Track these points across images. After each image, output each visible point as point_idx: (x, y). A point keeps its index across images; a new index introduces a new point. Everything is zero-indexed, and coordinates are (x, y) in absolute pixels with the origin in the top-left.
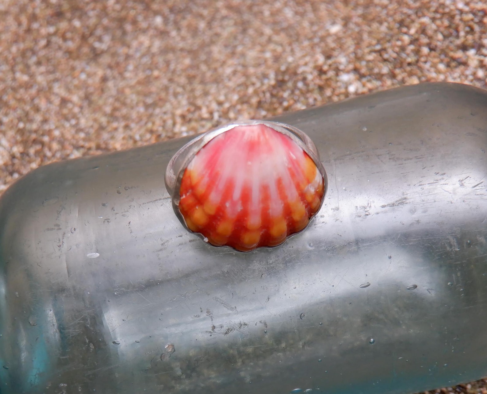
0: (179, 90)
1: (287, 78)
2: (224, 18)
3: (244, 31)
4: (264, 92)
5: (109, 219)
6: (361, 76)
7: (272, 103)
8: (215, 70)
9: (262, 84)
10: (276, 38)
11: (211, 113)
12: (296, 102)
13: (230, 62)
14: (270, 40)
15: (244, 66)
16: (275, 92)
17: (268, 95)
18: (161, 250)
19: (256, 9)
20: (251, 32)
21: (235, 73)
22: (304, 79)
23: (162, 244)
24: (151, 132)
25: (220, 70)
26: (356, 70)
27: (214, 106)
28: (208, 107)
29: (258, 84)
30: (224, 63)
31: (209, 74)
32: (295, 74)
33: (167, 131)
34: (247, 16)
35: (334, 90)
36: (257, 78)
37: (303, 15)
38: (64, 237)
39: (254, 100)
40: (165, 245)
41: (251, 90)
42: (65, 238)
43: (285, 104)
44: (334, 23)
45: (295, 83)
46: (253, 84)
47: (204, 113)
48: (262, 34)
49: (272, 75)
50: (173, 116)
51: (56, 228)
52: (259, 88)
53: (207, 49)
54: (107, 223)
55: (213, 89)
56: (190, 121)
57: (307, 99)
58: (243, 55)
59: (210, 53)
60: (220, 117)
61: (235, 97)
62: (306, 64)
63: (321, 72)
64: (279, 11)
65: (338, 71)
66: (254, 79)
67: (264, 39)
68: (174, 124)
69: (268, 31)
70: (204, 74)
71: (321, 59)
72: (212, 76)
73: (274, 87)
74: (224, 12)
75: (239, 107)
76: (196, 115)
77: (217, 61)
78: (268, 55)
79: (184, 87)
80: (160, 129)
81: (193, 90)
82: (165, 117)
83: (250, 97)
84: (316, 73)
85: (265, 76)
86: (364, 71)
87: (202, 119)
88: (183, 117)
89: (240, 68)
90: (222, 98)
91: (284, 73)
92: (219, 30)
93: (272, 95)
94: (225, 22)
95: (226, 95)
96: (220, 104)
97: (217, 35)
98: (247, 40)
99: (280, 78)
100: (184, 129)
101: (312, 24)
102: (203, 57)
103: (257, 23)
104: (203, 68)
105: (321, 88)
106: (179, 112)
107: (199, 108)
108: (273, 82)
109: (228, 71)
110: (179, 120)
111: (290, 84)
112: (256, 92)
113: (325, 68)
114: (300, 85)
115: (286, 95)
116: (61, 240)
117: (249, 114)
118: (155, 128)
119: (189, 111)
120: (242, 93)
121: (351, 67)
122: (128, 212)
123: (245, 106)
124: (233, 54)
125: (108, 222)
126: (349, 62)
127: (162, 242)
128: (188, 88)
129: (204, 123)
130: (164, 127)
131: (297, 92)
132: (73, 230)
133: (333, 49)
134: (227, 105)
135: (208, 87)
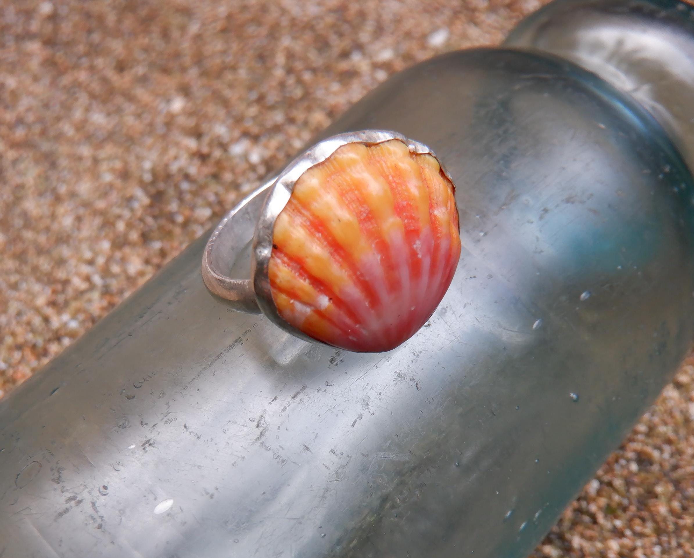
0: (13, 278)
1: (161, 186)
2: (15, 162)
3: (53, 165)
4: (141, 220)
5: (150, 440)
6: (255, 139)
7: (161, 228)
8: (48, 229)
9: (132, 210)
10: (103, 154)
11: (88, 279)
12: (193, 208)
13: (61, 210)
14: (96, 161)
15: (87, 205)
16: (156, 211)
17: (150, 220)
18: (261, 434)
19: (52, 133)
20: (63, 162)
21: (79, 219)
22: (187, 177)
23: (258, 426)
24: (19, 347)
25: (55, 227)
26: (246, 134)
27: (85, 269)
28: (78, 274)
29: (127, 214)
30: (53, 216)
31: (42, 239)
32: (168, 177)
33: (41, 334)
34: (45, 146)
35: (233, 170)
36: (119, 206)
37: (119, 111)
38: (96, 508)
39: (134, 236)
40: (263, 424)
41: (121, 226)
42: (98, 509)
43: (180, 219)
44: (169, 101)
45: (177, 186)
46: (119, 217)
47: (78, 283)
48: (80, 159)
49: (139, 193)
50: (37, 310)
51: (73, 503)
52: (131, 218)
53: (17, 211)
54: (151, 448)
55: (65, 251)
56: (66, 303)
57: (205, 198)
58: (73, 195)
59: (25, 215)
60: (103, 277)
61: (106, 245)
62: (176, 158)
63: (203, 158)
64: (85, 121)
65: (224, 147)
66: (117, 211)
67: (88, 163)
68: (46, 320)
69: (85, 151)
70: (35, 243)
71: (192, 144)
72: (48, 239)
73: (151, 206)
74: (11, 154)
75: (118, 255)
76: (70, 291)
77: (41, 218)
78: (108, 178)
79: (18, 271)
80: (30, 336)
81: (35, 269)
82: (25, 318)
83: (125, 235)
84: (197, 162)
85: (129, 200)
86: (255, 130)
87: (82, 293)
88: (52, 304)
89: (81, 211)
90: (88, 255)
91: (153, 182)
92: (18, 180)
93: (155, 217)
94: (22, 166)
95: (91, 249)
96: (91, 262)
97: (21, 187)
98: (66, 174)
99: (153, 190)
100: (65, 317)
101: (138, 116)
102: (18, 222)
103: (63, 149)
104: (28, 235)
105: (216, 177)
106: (41, 301)
107: (66, 282)
108: (146, 201)
109: (68, 222)
110: (49, 311)
111: (171, 192)
112: (130, 225)
113: (205, 150)
114: (185, 186)
115: (174, 206)
116: (96, 516)
117: (139, 256)
118: (20, 340)
119: (54, 292)
120: (111, 235)
121: (236, 133)
122: (170, 413)
123: (127, 250)
124: (58, 199)
125: (150, 445)
126: (231, 129)
127: (255, 423)
128: (26, 269)
129: (87, 296)
130: (33, 331)
131: (188, 197)
132: (102, 490)
133: (197, 126)
134: (101, 261)
135: (55, 253)
